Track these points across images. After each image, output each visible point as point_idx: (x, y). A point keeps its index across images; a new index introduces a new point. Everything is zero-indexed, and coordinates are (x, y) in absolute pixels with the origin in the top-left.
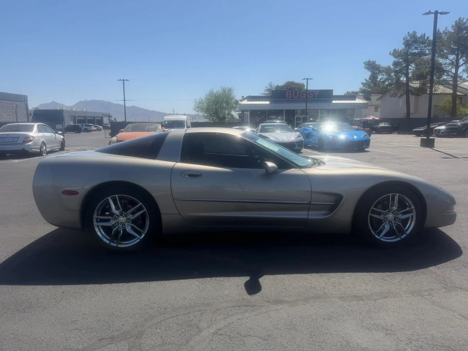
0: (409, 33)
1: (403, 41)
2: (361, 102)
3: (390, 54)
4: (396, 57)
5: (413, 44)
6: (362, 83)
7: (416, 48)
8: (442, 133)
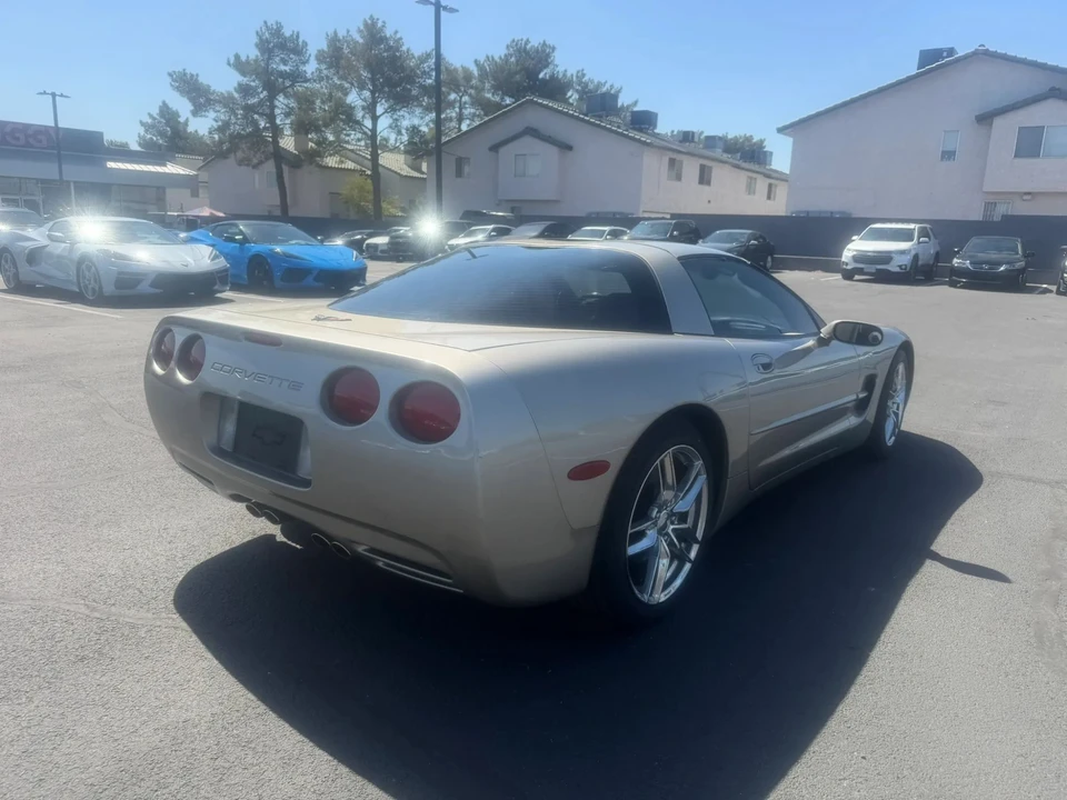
0: (265, 22)
1: (255, 40)
2: (182, 172)
3: (229, 64)
4: (243, 74)
5: (276, 50)
6: (142, 123)
7: (284, 62)
8: (382, 251)
